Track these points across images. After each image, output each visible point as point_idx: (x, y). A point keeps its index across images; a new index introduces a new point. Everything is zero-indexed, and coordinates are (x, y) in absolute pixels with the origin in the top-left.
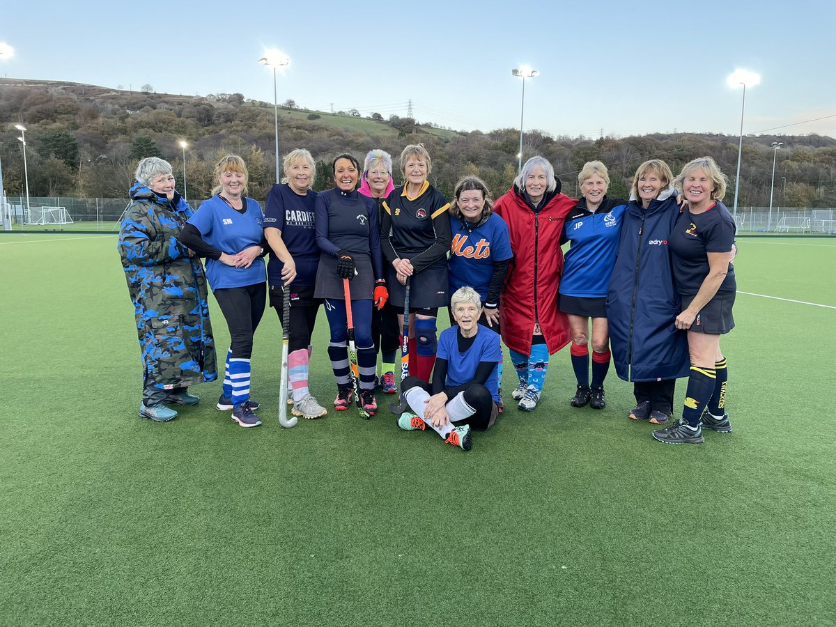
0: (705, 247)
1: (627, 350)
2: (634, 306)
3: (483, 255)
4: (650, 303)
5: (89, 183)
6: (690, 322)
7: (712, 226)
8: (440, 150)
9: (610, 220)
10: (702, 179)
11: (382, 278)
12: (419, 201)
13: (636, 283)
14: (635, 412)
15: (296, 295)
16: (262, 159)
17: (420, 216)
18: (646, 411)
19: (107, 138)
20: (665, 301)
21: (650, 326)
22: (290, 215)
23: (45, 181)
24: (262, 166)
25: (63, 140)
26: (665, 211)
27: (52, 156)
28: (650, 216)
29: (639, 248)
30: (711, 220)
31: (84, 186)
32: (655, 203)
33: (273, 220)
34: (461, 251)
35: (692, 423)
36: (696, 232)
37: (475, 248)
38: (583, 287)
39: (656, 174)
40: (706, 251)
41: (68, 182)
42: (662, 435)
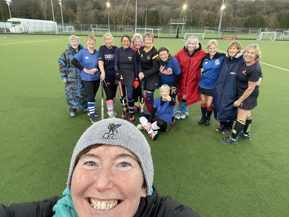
0: (248, 79)
1: (217, 110)
2: (222, 95)
3: (170, 73)
4: (228, 95)
5: (80, 18)
6: (239, 105)
7: (252, 72)
8: (195, 5)
9: (217, 62)
10: (252, 53)
11: (137, 78)
12: (149, 53)
13: (224, 87)
14: (218, 129)
15: (109, 82)
16: (133, 9)
17: (148, 59)
18: (222, 129)
19: (85, 2)
20: (233, 95)
21: (226, 103)
22: (106, 56)
23: (68, 17)
24: (132, 12)
25: (72, 3)
26: (238, 61)
27: (69, 8)
28: (232, 63)
29: (226, 75)
30: (251, 69)
31: (79, 19)
32: (234, 59)
33: (100, 58)
34: (163, 71)
35: (234, 138)
36: (245, 73)
37: (167, 71)
38: (206, 85)
39: (235, 47)
40: (248, 80)
41: (74, 17)
42: (222, 140)
